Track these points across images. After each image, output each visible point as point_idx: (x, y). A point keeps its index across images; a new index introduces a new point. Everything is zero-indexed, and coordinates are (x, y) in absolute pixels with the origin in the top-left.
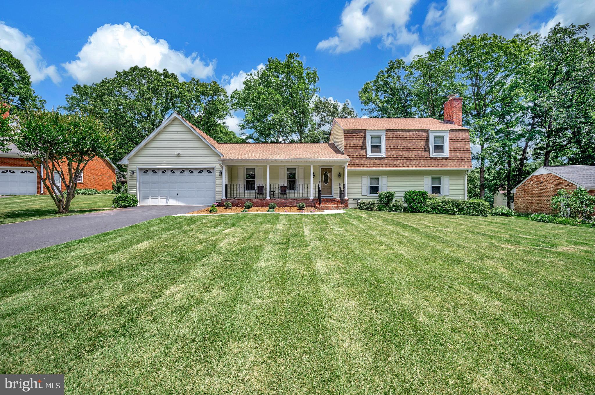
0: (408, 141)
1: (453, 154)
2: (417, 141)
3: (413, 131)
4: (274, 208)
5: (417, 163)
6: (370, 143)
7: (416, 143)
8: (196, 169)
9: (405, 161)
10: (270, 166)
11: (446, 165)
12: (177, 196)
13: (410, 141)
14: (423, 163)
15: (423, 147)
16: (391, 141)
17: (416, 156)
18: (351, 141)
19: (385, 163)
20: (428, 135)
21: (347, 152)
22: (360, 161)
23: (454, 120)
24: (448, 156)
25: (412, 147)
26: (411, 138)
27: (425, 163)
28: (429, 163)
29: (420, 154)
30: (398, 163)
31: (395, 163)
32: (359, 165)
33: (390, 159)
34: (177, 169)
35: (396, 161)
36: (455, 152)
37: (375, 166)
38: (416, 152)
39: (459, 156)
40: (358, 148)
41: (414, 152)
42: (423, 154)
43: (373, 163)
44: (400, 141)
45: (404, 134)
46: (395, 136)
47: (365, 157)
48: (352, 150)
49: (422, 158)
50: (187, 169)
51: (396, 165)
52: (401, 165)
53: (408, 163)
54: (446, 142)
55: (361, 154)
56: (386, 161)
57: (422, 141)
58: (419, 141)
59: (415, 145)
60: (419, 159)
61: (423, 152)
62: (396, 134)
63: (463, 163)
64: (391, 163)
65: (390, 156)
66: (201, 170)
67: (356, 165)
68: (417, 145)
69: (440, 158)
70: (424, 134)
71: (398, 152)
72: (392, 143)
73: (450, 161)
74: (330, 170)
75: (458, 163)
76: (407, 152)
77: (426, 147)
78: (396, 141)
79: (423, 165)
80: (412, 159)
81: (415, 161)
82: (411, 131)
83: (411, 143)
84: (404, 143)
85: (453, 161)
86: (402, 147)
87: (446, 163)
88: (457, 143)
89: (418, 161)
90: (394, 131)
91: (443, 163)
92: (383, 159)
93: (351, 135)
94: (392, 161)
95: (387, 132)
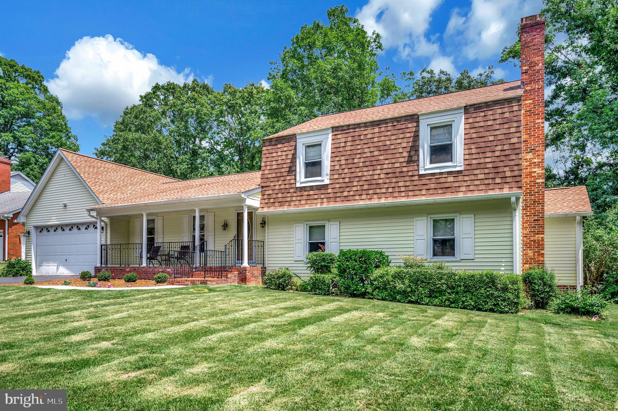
0: (376, 144)
1: (474, 162)
2: (394, 142)
3: (387, 123)
5: (390, 190)
6: (303, 158)
7: (392, 147)
8: (82, 224)
9: (366, 187)
10: (147, 215)
11: (457, 190)
12: (65, 263)
13: (380, 144)
14: (403, 189)
15: (405, 154)
16: (341, 149)
17: (389, 176)
18: (273, 159)
19: (328, 196)
20: (418, 126)
22: (284, 195)
24: (462, 168)
26: (383, 138)
27: (408, 189)
28: (416, 188)
30: (352, 193)
31: (345, 194)
32: (281, 204)
33: (338, 186)
34: (68, 225)
35: (348, 189)
36: (481, 155)
37: (309, 202)
38: (390, 166)
39: (490, 165)
40: (283, 170)
41: (385, 166)
42: (405, 169)
43: (306, 198)
44: (359, 147)
45: (369, 131)
46: (350, 139)
47: (293, 186)
48: (274, 175)
49: (402, 179)
50: (74, 225)
51: (347, 199)
52: (357, 197)
53: (371, 192)
54: (457, 136)
55: (286, 182)
56: (330, 191)
57: (405, 140)
58: (399, 141)
59: (389, 152)
60: (394, 180)
61: (405, 164)
62: (352, 134)
63: (498, 180)
64: (339, 195)
65: (337, 181)
66: (88, 226)
67: (277, 204)
68: (394, 151)
69: (441, 173)
70: (410, 125)
71: (353, 170)
72: (345, 153)
73: (466, 178)
74: (251, 215)
75: (487, 182)
76: (371, 168)
77: (413, 153)
78: (353, 148)
79: (403, 194)
80: (380, 181)
81: (386, 186)
82: (383, 124)
83: (382, 148)
84: (366, 150)
85: (473, 177)
86: (362, 160)
87: (457, 184)
88: (488, 134)
89: (393, 185)
90: (349, 129)
91: (447, 185)
92: (325, 187)
93: (274, 147)
94: (341, 190)
95: (337, 133)
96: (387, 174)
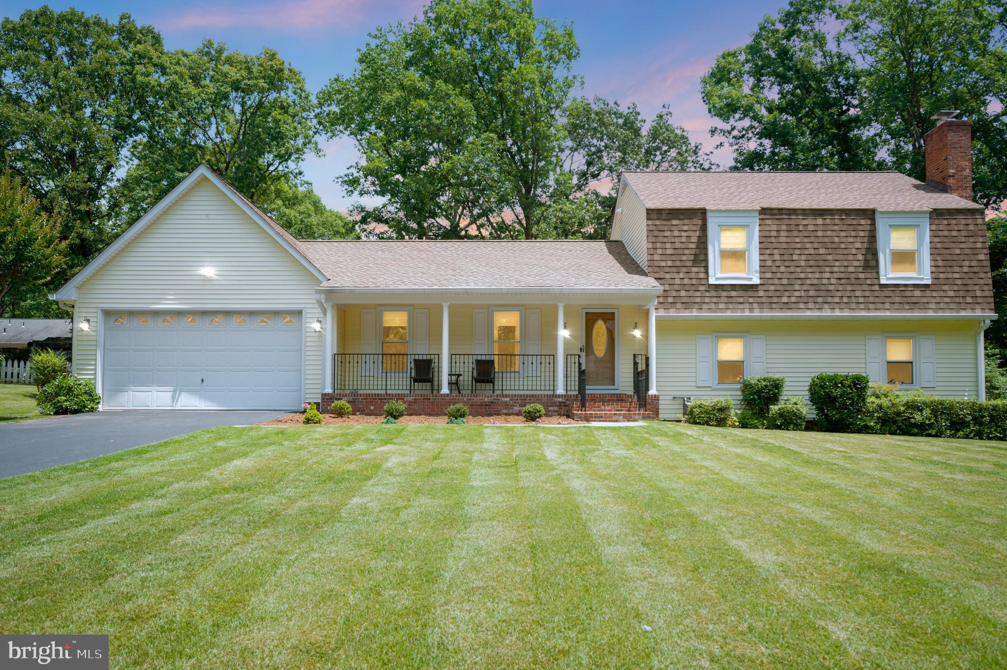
0: (821, 240)
1: (942, 276)
2: (844, 240)
3: (833, 215)
4: (462, 417)
5: (845, 300)
6: (717, 245)
7: (843, 246)
8: (251, 312)
9: (812, 293)
10: (451, 307)
11: (926, 306)
12: (200, 387)
13: (826, 240)
14: (861, 300)
15: (860, 257)
16: (773, 240)
17: (843, 281)
18: (666, 240)
19: (759, 300)
20: (873, 224)
21: (656, 269)
22: (691, 293)
23: (951, 181)
24: (929, 282)
26: (829, 233)
27: (867, 300)
29: (853, 276)
30: (793, 299)
31: (785, 300)
32: (687, 306)
33: (772, 288)
34: (203, 313)
35: (787, 294)
36: (948, 269)
37: (731, 306)
38: (842, 269)
39: (959, 282)
40: (684, 258)
41: (836, 269)
42: (862, 276)
43: (725, 300)
44: (797, 240)
45: (809, 221)
47: (704, 282)
48: (670, 263)
49: (859, 288)
50: (228, 313)
51: (787, 306)
52: (802, 306)
53: (820, 300)
54: (921, 244)
55: (692, 275)
56: (761, 293)
57: (859, 239)
58: (851, 240)
59: (839, 251)
60: (849, 288)
61: (860, 270)
62: (786, 222)
63: (969, 300)
64: (775, 300)
65: (770, 282)
66: (266, 317)
67: (679, 306)
68: (846, 252)
69: (906, 285)
70: (863, 222)
71: (792, 269)
72: (778, 246)
73: (935, 294)
74: (610, 317)
75: (957, 300)
76: (817, 269)
77: (869, 257)
78: (789, 240)
79: (862, 306)
80: (831, 288)
81: (839, 294)
82: (828, 215)
83: (829, 246)
84: (808, 245)
85: (942, 294)
86: (803, 257)
87: (925, 300)
88: (954, 245)
89: (848, 294)
90: (782, 214)
91: (914, 300)
92: (753, 287)
93: (666, 223)
94: (778, 294)
95: (764, 217)
96: (840, 279)
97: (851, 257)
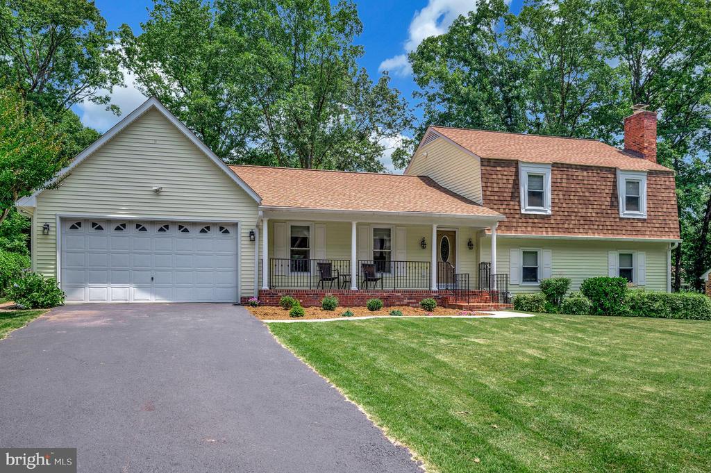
0: (586, 186)
1: (652, 214)
2: (599, 187)
3: (593, 170)
4: (378, 309)
5: (601, 227)
6: (526, 187)
7: (598, 191)
8: (194, 224)
9: (582, 222)
11: (644, 233)
12: (149, 284)
14: (609, 228)
15: (609, 199)
16: (559, 185)
17: (599, 215)
18: (493, 181)
19: (551, 226)
20: (615, 178)
21: (488, 202)
22: (510, 220)
23: (645, 151)
24: (646, 217)
25: (591, 198)
26: (591, 182)
27: (613, 228)
28: (618, 228)
29: (605, 211)
30: (571, 226)
31: (566, 226)
32: (508, 228)
33: (559, 218)
34: (153, 222)
35: (567, 222)
36: (656, 210)
37: (535, 229)
38: (599, 207)
39: (661, 218)
40: (505, 194)
41: (595, 207)
42: (609, 212)
43: (531, 225)
44: (573, 186)
45: (579, 173)
47: (518, 212)
48: (496, 198)
49: (608, 219)
50: (174, 223)
51: (567, 230)
52: (576, 230)
53: (586, 227)
54: (642, 193)
55: (511, 207)
56: (552, 221)
57: (607, 187)
58: (603, 187)
59: (596, 195)
60: (603, 219)
61: (609, 207)
62: (566, 173)
63: (667, 230)
64: (560, 226)
65: (558, 213)
66: (206, 228)
67: (503, 228)
68: (600, 195)
69: (634, 219)
70: (609, 176)
71: (570, 206)
72: (561, 189)
73: (649, 225)
74: (453, 234)
75: (660, 229)
76: (584, 206)
77: (613, 199)
78: (568, 185)
79: (610, 232)
80: (593, 219)
82: (590, 169)
83: (591, 190)
84: (579, 190)
85: (652, 225)
86: (576, 198)
87: (644, 229)
88: (658, 194)
89: (602, 223)
90: (563, 167)
91: (638, 229)
92: (548, 217)
93: (493, 169)
94: (562, 222)
95: (554, 168)
96: (597, 213)
97: (603, 199)
